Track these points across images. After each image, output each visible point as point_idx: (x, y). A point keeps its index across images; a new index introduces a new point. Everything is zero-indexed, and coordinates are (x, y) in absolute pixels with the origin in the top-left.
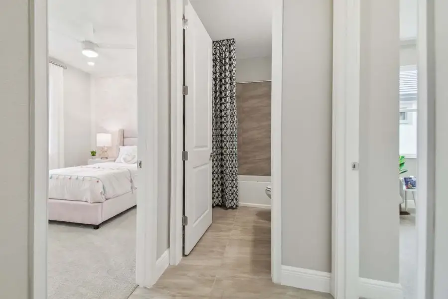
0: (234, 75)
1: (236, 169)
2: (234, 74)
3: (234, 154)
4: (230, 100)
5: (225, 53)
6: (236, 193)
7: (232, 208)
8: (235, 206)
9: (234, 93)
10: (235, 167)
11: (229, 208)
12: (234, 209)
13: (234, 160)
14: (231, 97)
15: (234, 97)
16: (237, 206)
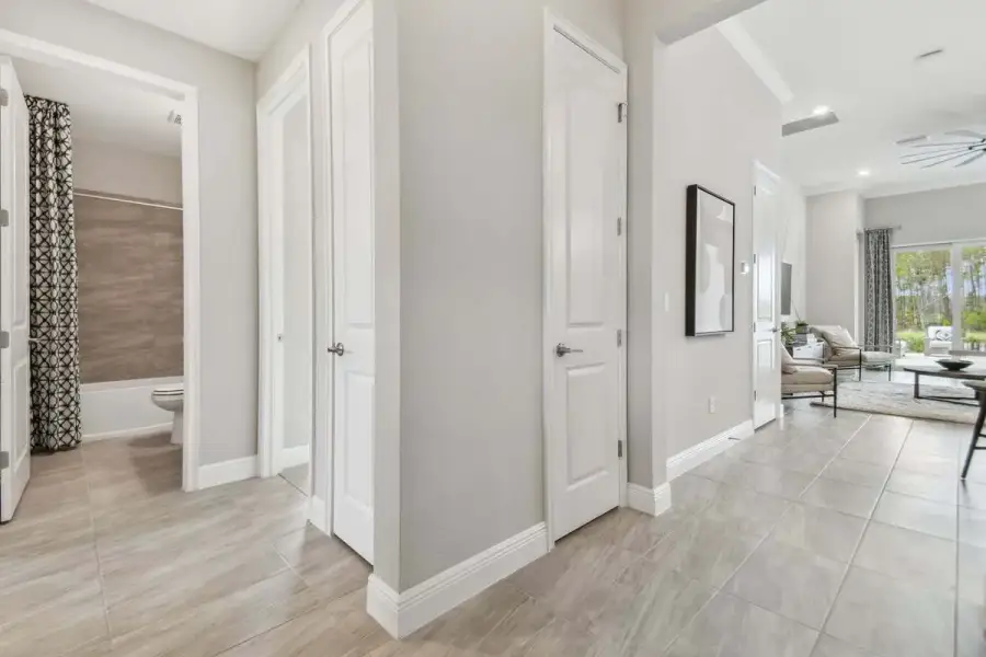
0: (69, 179)
1: (77, 368)
2: (70, 176)
3: (72, 337)
4: (59, 228)
5: (42, 126)
6: (77, 416)
7: (66, 447)
8: (73, 442)
9: (71, 215)
10: (74, 365)
11: (60, 449)
12: (74, 448)
13: (72, 350)
14: (59, 221)
15: (71, 224)
16: (78, 442)
